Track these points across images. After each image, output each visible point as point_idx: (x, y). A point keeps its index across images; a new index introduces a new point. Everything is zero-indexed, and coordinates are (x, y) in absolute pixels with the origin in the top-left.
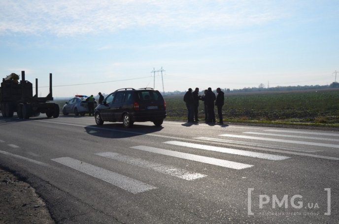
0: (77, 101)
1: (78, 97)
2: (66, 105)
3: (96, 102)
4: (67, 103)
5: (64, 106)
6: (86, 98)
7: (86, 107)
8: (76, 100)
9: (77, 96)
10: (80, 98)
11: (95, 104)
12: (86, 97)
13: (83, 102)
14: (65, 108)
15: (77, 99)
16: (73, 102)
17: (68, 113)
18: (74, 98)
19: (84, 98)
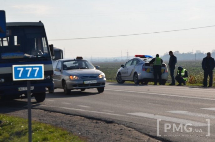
0: (137, 63)
1: (139, 58)
2: (121, 68)
3: (164, 66)
4: (122, 66)
5: (119, 70)
6: (150, 59)
7: (150, 72)
8: (135, 62)
9: (137, 56)
10: (142, 59)
11: (163, 68)
12: (149, 57)
13: (146, 64)
14: (119, 73)
15: (138, 61)
16: (131, 64)
17: (124, 81)
18: (134, 60)
19: (147, 58)
